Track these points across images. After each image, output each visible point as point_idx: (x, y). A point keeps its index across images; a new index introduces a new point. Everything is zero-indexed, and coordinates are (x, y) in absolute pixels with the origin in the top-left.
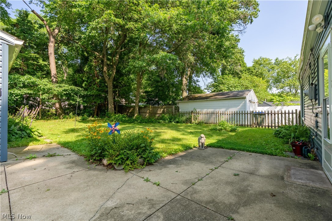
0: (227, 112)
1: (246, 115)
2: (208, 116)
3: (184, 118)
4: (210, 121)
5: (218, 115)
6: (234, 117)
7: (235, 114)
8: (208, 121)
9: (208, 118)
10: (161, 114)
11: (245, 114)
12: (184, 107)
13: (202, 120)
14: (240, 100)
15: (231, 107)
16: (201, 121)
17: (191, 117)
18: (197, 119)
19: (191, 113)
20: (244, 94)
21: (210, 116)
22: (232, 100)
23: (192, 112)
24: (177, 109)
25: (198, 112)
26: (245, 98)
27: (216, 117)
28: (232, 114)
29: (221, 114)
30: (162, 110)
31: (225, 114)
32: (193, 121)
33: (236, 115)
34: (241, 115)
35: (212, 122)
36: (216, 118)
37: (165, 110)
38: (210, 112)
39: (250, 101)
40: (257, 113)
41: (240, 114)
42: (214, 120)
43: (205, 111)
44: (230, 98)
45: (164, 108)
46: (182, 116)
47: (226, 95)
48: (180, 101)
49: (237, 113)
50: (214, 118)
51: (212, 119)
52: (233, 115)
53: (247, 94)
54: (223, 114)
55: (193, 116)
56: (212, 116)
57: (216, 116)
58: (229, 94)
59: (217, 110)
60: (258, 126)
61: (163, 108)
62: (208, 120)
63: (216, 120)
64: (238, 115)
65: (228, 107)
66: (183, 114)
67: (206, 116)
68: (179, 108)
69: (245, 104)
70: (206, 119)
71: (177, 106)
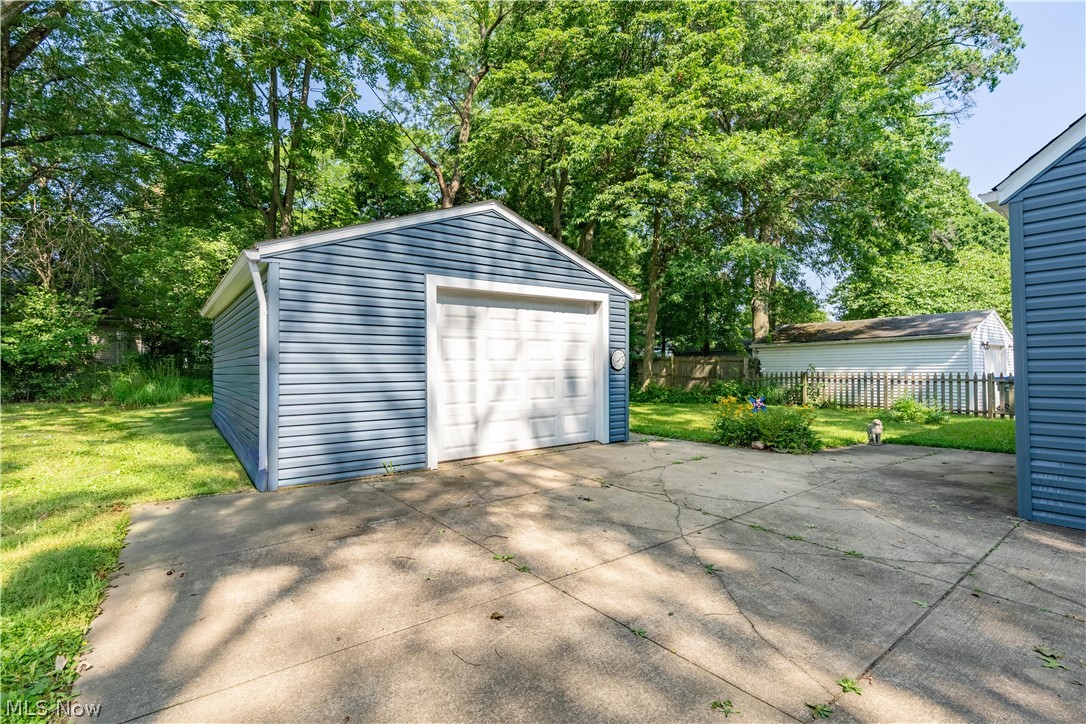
0: (913, 377)
1: (971, 384)
2: (853, 387)
3: (779, 391)
4: (859, 399)
5: (886, 382)
6: (935, 389)
7: (935, 382)
8: (853, 399)
9: (853, 390)
10: (704, 378)
11: (967, 382)
12: (776, 361)
13: (835, 396)
14: (951, 342)
15: (924, 362)
16: (832, 400)
17: (802, 388)
18: (818, 394)
19: (802, 378)
20: (965, 325)
21: (859, 387)
22: (926, 343)
23: (803, 375)
24: (756, 365)
25: (823, 375)
26: (967, 338)
27: (878, 388)
28: (928, 382)
29: (892, 381)
30: (708, 368)
31: (906, 382)
32: (807, 399)
33: (939, 383)
34: (955, 384)
35: (866, 403)
36: (878, 391)
37: (718, 367)
38: (859, 376)
39: (983, 344)
40: (1003, 380)
41: (951, 382)
42: (872, 397)
43: (840, 372)
44: (921, 337)
45: (715, 364)
46: (774, 385)
47: (905, 329)
48: (764, 345)
49: (943, 377)
50: (872, 391)
51: (865, 393)
52: (931, 383)
53: (975, 324)
54: (899, 382)
55: (806, 387)
56: (865, 387)
57: (878, 385)
58: (915, 326)
59: (880, 371)
60: (1007, 416)
61: (710, 364)
62: (853, 396)
63: (879, 398)
64: (947, 383)
65: (917, 362)
66: (775, 381)
67: (847, 387)
68: (759, 363)
69: (968, 354)
70: (847, 393)
71: (756, 359)
